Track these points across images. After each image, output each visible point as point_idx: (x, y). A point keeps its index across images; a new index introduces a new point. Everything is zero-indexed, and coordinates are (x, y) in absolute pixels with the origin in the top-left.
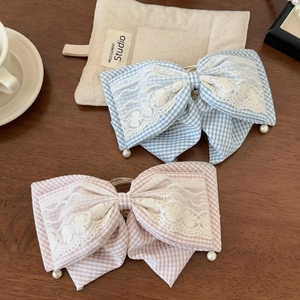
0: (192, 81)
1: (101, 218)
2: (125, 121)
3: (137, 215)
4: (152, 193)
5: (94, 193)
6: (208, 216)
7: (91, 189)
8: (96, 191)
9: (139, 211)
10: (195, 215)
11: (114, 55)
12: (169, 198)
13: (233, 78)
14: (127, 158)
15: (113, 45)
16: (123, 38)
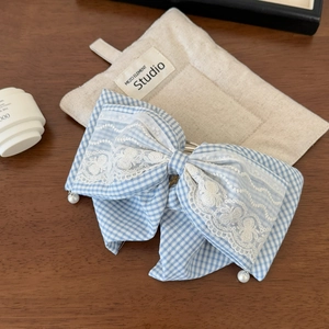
0: (174, 163)
2: (87, 159)
11: (137, 79)
13: (229, 191)
15: (144, 68)
16: (161, 66)
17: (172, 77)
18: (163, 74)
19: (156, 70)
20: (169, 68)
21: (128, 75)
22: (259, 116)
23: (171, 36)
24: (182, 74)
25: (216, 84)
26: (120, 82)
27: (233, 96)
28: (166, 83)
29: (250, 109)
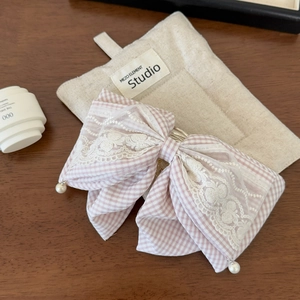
1: (134, 150)
3: (173, 171)
4: (205, 159)
5: (145, 121)
6: (250, 224)
7: (145, 116)
8: (149, 120)
9: (178, 169)
10: (239, 214)
11: (132, 78)
12: (220, 175)
15: (140, 68)
16: (157, 68)
17: (165, 79)
18: (157, 76)
20: (164, 71)
21: (124, 73)
22: (242, 130)
23: (171, 41)
24: (175, 78)
25: (207, 93)
26: (115, 79)
27: (220, 106)
28: (160, 85)
29: (235, 122)
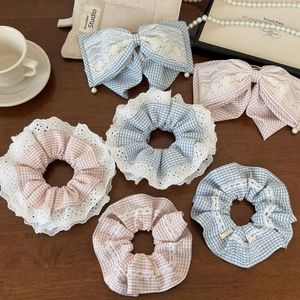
0: (135, 39)
2: (93, 67)
11: (88, 23)
13: (162, 38)
14: (95, 94)
15: (88, 16)
16: (95, 11)
18: (98, 14)
19: (94, 14)
21: (83, 24)
24: (105, 9)
26: (82, 29)
